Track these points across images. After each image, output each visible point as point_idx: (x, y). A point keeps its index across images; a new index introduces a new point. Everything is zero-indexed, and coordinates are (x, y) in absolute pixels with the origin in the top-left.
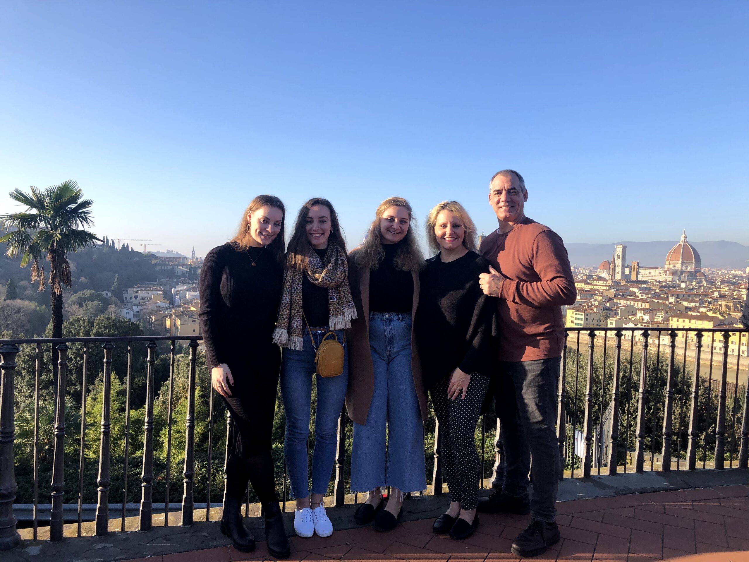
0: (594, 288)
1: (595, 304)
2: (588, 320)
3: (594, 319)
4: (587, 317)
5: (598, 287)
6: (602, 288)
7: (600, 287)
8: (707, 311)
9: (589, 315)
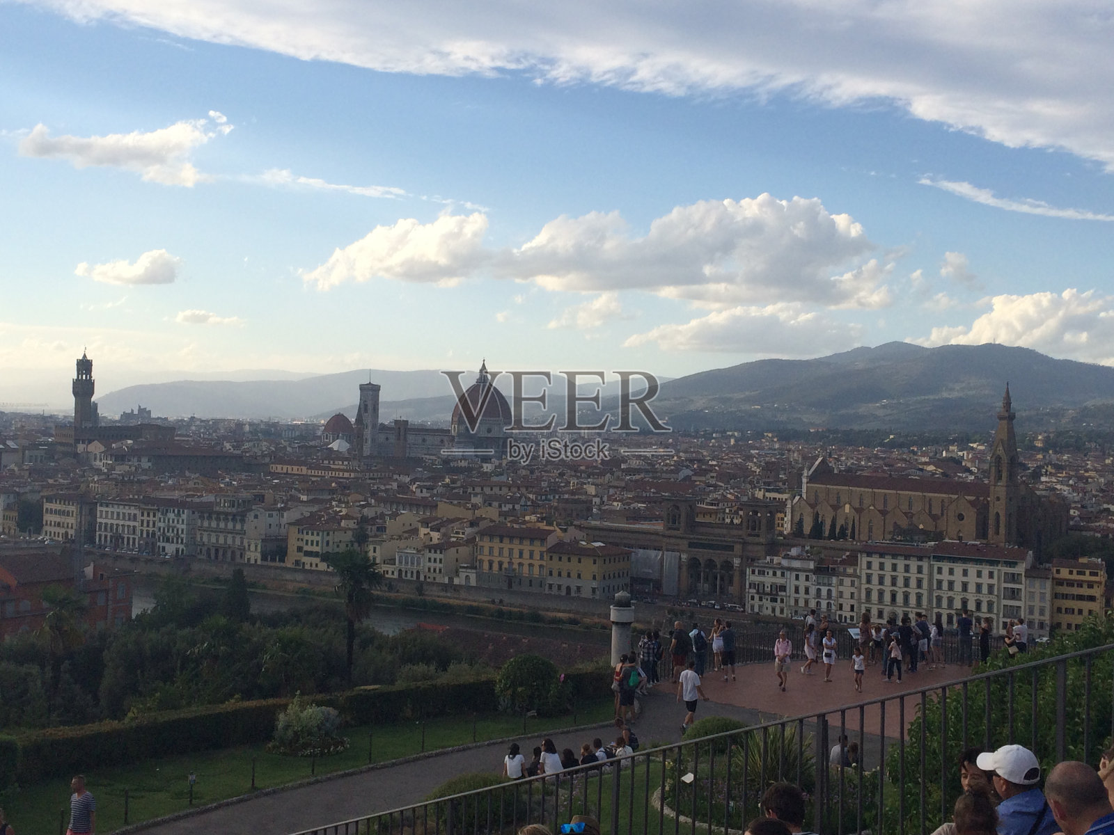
0: (328, 475)
1: (341, 511)
2: (331, 543)
3: (340, 542)
4: (327, 538)
5: (334, 473)
6: (341, 475)
7: (337, 473)
8: (538, 521)
9: (331, 533)
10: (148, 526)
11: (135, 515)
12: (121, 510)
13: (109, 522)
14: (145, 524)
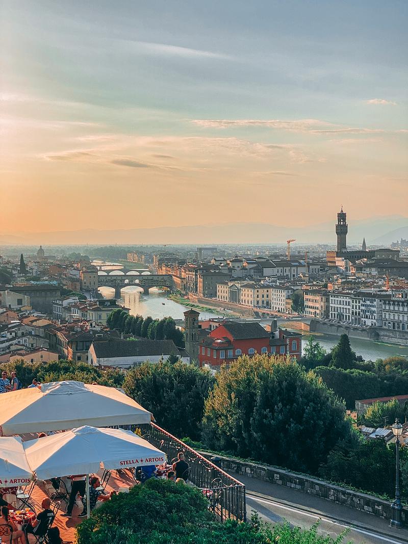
10: (356, 309)
11: (349, 302)
12: (341, 299)
13: (336, 306)
14: (355, 308)
